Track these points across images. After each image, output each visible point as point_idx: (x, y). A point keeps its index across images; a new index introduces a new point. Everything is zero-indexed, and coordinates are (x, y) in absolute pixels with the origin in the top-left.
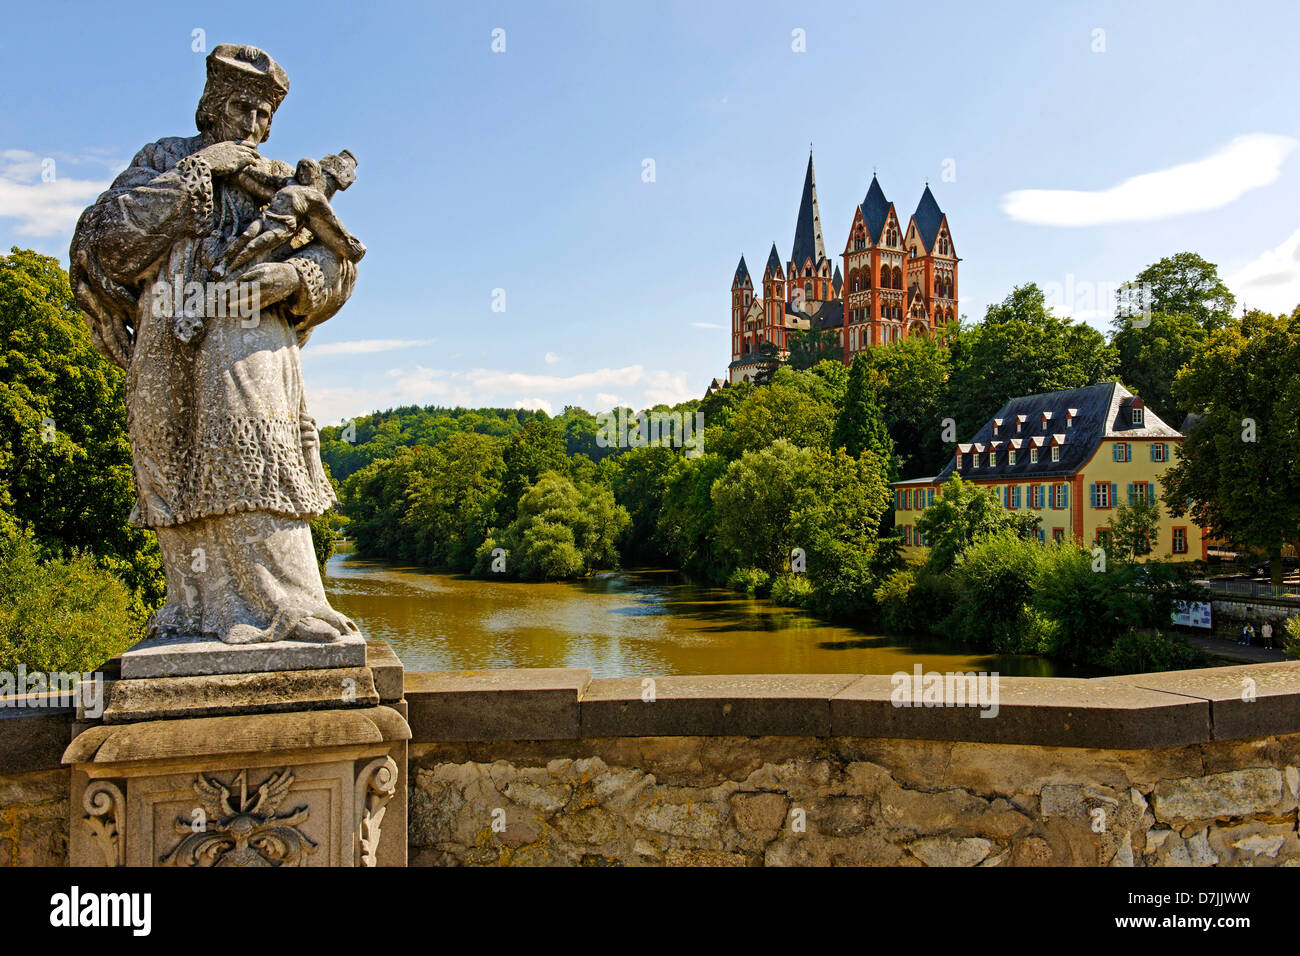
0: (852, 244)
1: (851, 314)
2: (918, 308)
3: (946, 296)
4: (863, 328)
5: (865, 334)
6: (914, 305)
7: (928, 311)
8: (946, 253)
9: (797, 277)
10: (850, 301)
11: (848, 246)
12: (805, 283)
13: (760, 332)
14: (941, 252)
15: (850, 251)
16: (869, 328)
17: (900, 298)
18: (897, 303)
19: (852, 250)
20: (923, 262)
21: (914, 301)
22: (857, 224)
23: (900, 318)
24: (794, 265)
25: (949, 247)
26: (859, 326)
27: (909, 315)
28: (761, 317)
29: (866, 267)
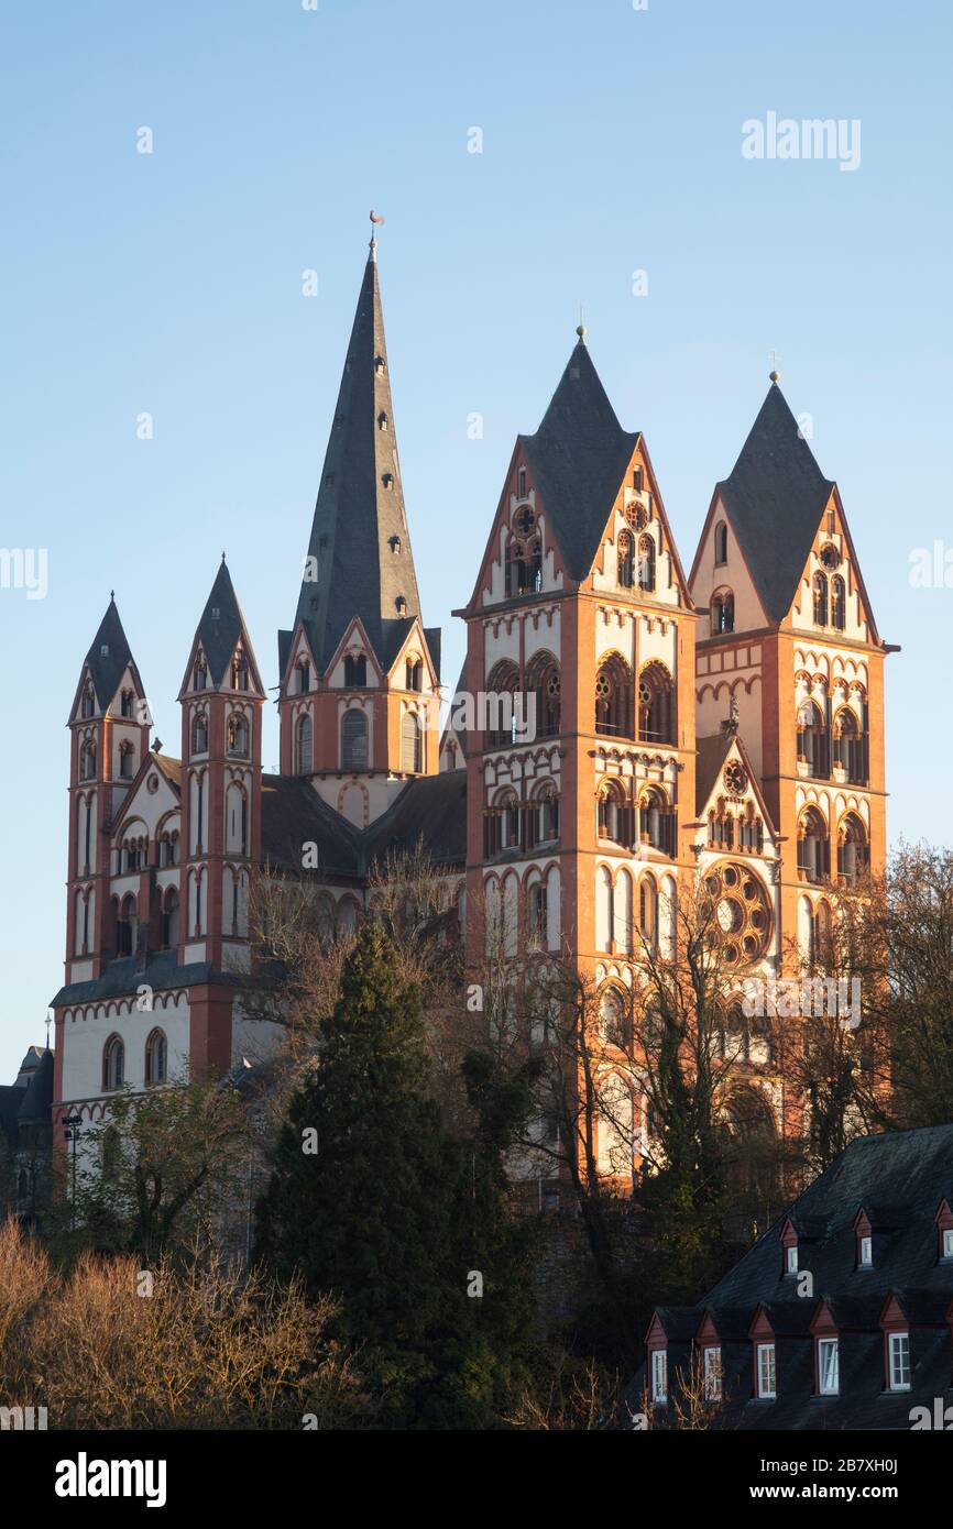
0: (498, 573)
1: (491, 825)
2: (736, 810)
3: (840, 774)
4: (535, 877)
5: (541, 896)
6: (722, 801)
7: (775, 824)
8: (840, 623)
9: (313, 685)
10: (490, 778)
11: (484, 581)
12: (342, 709)
13: (168, 878)
14: (820, 618)
15: (488, 600)
16: (555, 876)
17: (669, 773)
18: (657, 792)
19: (497, 595)
20: (757, 652)
21: (720, 788)
22: (515, 505)
23: (668, 845)
24: (303, 646)
25: (851, 602)
26: (520, 868)
27: (702, 837)
28: (174, 824)
29: (543, 657)
